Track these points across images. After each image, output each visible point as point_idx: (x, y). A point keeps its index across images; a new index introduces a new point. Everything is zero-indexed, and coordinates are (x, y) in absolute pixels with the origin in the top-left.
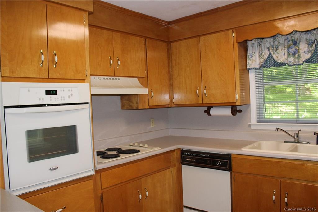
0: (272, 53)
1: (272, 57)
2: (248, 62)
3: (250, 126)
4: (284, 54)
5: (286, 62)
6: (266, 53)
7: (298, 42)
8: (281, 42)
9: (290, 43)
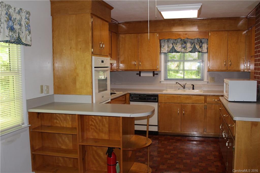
0: (174, 46)
1: (174, 48)
2: (161, 49)
3: (161, 82)
4: (180, 47)
5: (181, 51)
6: (171, 46)
7: (186, 42)
8: (178, 41)
9: (182, 42)
